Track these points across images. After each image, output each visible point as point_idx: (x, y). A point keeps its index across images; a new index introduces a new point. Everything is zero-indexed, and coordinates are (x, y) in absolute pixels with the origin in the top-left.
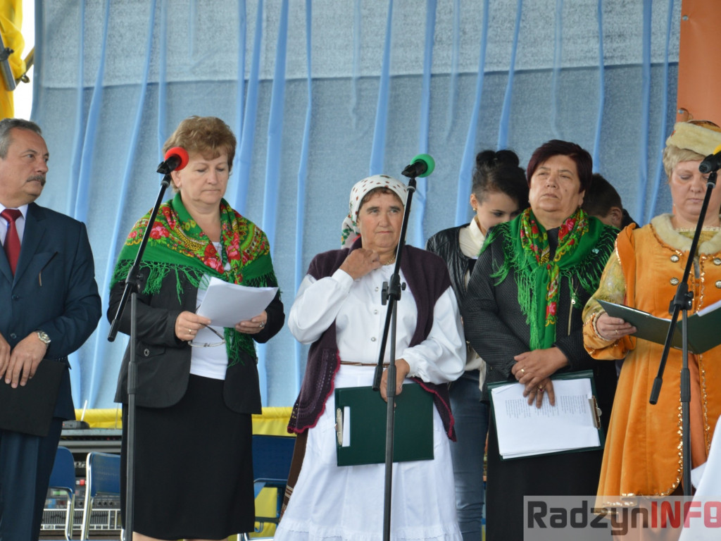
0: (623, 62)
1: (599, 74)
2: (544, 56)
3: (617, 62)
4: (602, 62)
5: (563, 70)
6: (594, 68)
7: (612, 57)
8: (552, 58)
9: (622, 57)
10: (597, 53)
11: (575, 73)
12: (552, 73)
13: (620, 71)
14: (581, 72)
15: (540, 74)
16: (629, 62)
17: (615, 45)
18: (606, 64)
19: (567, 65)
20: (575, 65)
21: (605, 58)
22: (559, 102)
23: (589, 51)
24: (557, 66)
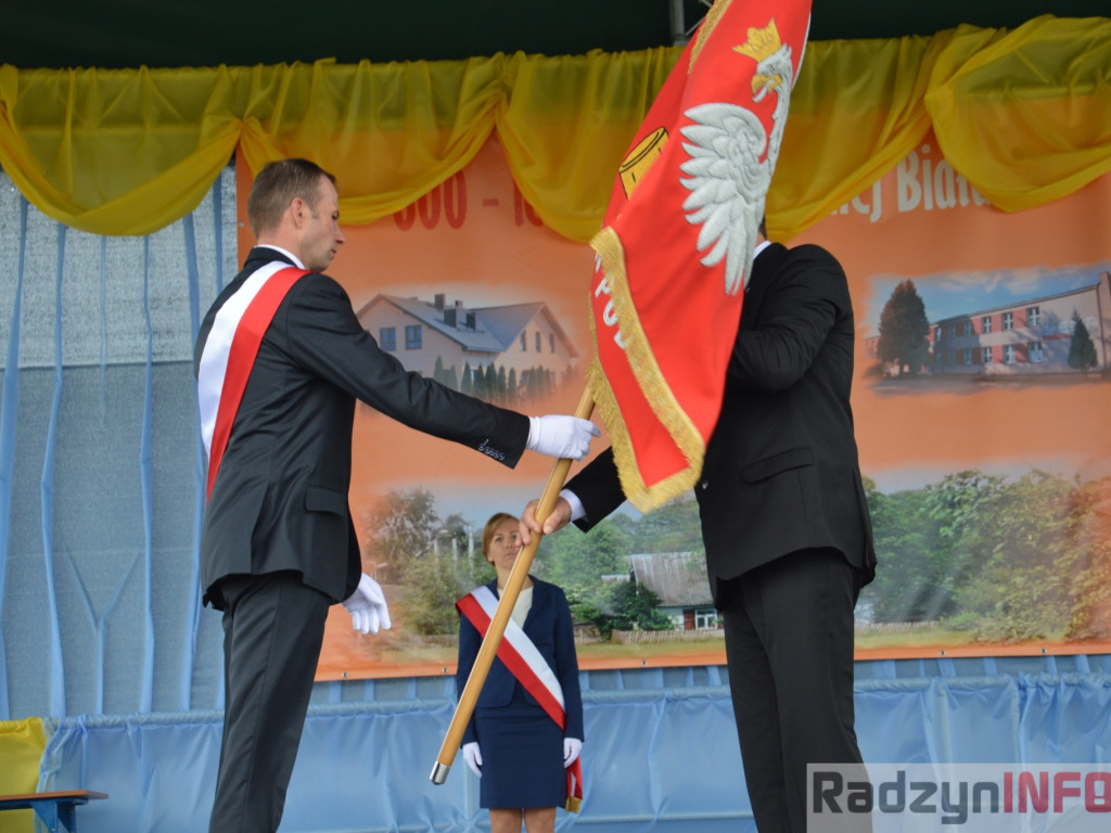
0: (173, 359)
1: (146, 370)
2: (89, 351)
3: (167, 359)
4: (150, 358)
5: (108, 366)
6: (143, 364)
7: (161, 354)
8: (99, 353)
9: (171, 354)
10: (146, 350)
11: (124, 369)
12: (98, 370)
13: (172, 368)
14: (129, 368)
15: (85, 370)
16: (179, 359)
17: (163, 341)
18: (155, 360)
19: (114, 361)
20: (122, 361)
21: (154, 354)
22: (107, 399)
23: (137, 347)
24: (104, 363)
